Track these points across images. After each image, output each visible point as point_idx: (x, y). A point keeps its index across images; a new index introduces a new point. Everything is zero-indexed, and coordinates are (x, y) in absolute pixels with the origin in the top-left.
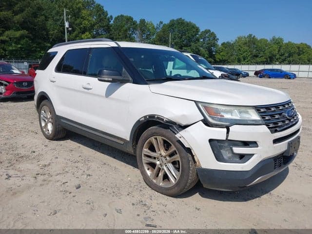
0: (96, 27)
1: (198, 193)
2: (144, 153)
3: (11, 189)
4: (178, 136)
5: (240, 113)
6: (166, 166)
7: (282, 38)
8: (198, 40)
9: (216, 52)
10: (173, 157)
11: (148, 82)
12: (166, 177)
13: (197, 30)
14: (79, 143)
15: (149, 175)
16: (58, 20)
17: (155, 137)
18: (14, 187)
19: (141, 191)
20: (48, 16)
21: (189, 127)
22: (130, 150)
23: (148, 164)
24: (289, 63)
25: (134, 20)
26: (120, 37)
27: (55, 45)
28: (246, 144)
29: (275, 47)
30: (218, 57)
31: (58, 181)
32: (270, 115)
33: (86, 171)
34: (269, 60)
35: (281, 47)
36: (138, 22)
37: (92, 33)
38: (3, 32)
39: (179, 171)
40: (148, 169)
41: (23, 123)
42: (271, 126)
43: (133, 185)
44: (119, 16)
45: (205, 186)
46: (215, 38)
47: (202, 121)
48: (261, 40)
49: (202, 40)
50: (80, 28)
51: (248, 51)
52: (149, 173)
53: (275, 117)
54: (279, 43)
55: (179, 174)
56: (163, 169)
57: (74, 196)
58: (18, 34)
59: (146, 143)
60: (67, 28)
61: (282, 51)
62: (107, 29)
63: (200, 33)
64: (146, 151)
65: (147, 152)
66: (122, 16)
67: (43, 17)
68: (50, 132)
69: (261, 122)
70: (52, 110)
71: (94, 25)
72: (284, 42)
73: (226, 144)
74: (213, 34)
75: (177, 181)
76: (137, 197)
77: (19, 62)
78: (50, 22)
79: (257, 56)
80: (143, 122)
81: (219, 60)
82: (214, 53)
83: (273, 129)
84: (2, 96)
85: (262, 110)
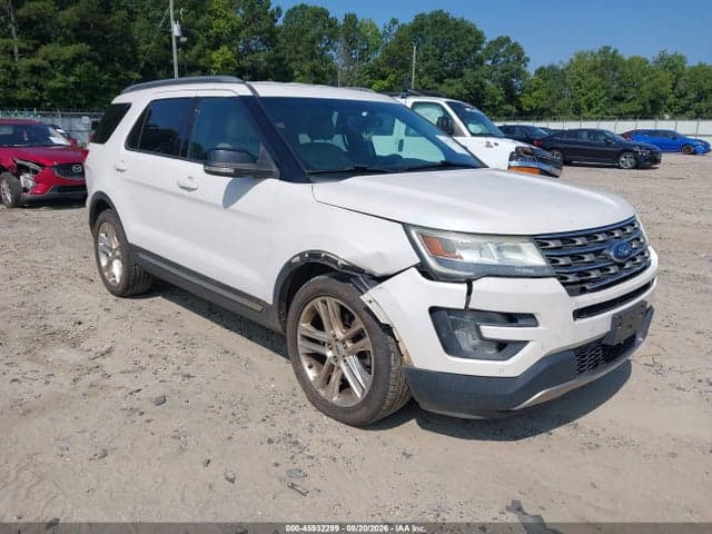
0: (243, 34)
1: (414, 421)
2: (300, 332)
3: (19, 403)
4: (365, 298)
5: (499, 249)
6: (345, 361)
7: (684, 55)
8: (480, 61)
9: (522, 89)
10: (358, 344)
11: (312, 178)
12: (344, 385)
13: (479, 37)
14: (180, 304)
15: (312, 379)
16: (159, 19)
17: (323, 298)
18: (26, 398)
19: (293, 412)
20: (135, 10)
21: (390, 280)
22: (274, 323)
23: (308, 355)
24: (699, 116)
25: (330, 16)
26: (298, 56)
27: (129, 88)
28: (511, 319)
29: (666, 76)
30: (527, 101)
31: (120, 388)
32: (572, 256)
33: (182, 367)
34: (649, 107)
35: (679, 76)
36: (341, 21)
37: (235, 49)
38: (37, 47)
39: (370, 373)
40: (310, 367)
41: (67, 256)
42: (571, 279)
43: (277, 401)
44: (295, 9)
45: (424, 406)
46: (521, 58)
47: (416, 266)
48: (632, 60)
49: (489, 62)
50: (208, 37)
51: (600, 86)
52: (311, 374)
53: (583, 258)
54: (676, 66)
55: (369, 378)
56: (339, 368)
57: (148, 421)
58: (69, 51)
59: (306, 309)
60: (178, 38)
61: (682, 86)
62: (269, 39)
63: (484, 46)
64: (305, 327)
65: (306, 330)
66: (303, 7)
67: (124, 13)
68: (118, 280)
69: (547, 272)
70: (120, 233)
71: (239, 30)
72: (686, 66)
73: (467, 318)
74: (516, 46)
75: (365, 394)
76: (282, 425)
77: (72, 116)
78: (140, 24)
79: (619, 99)
80: (297, 266)
81: (528, 109)
82: (518, 93)
83: (573, 287)
84: (27, 195)
85: (552, 244)
